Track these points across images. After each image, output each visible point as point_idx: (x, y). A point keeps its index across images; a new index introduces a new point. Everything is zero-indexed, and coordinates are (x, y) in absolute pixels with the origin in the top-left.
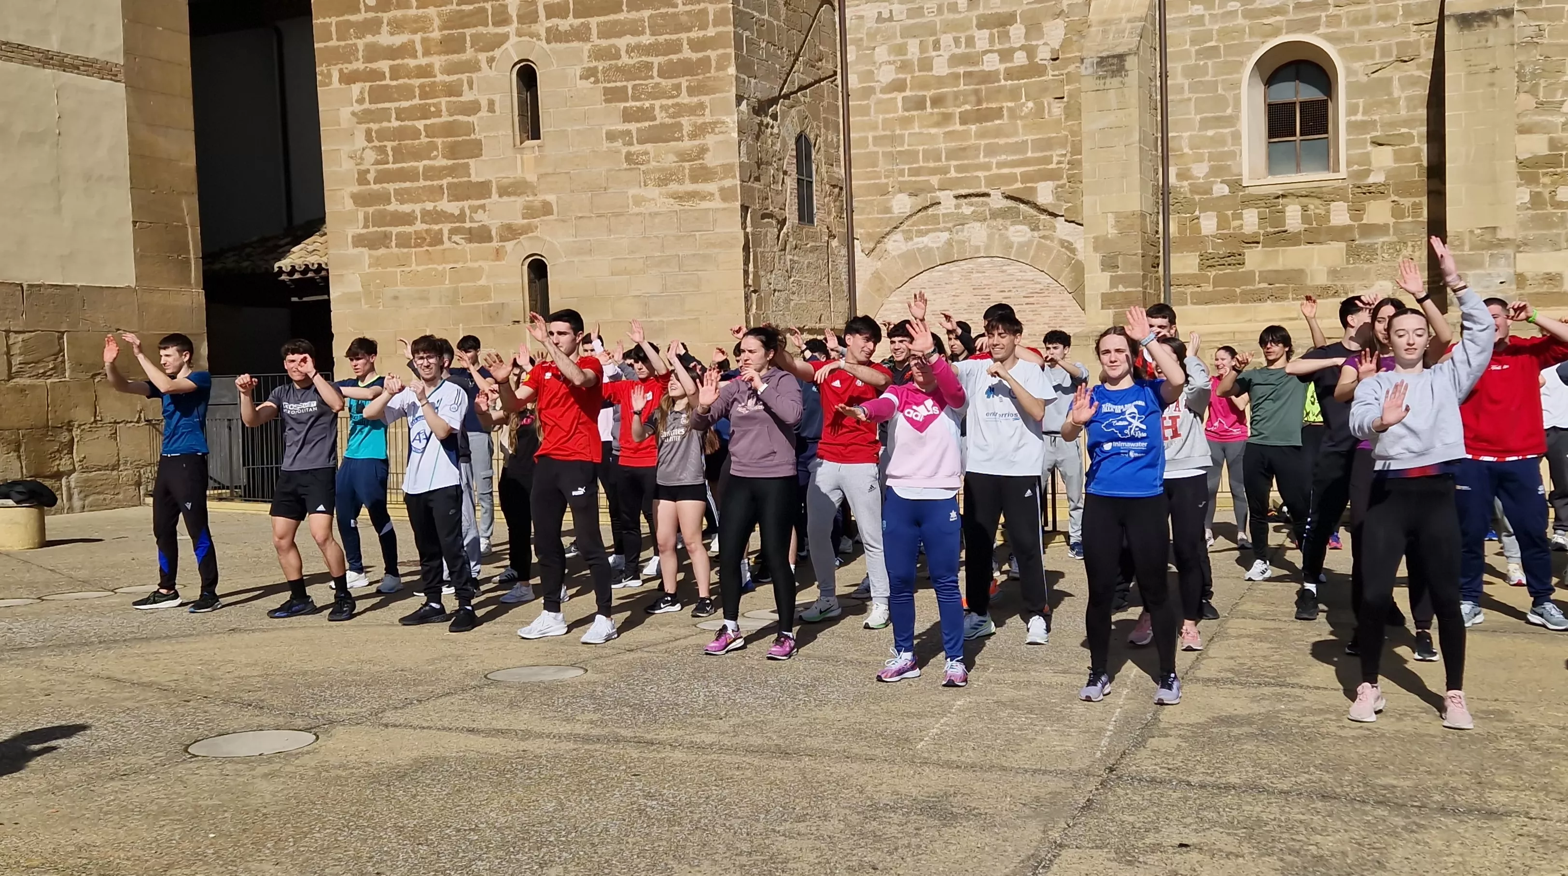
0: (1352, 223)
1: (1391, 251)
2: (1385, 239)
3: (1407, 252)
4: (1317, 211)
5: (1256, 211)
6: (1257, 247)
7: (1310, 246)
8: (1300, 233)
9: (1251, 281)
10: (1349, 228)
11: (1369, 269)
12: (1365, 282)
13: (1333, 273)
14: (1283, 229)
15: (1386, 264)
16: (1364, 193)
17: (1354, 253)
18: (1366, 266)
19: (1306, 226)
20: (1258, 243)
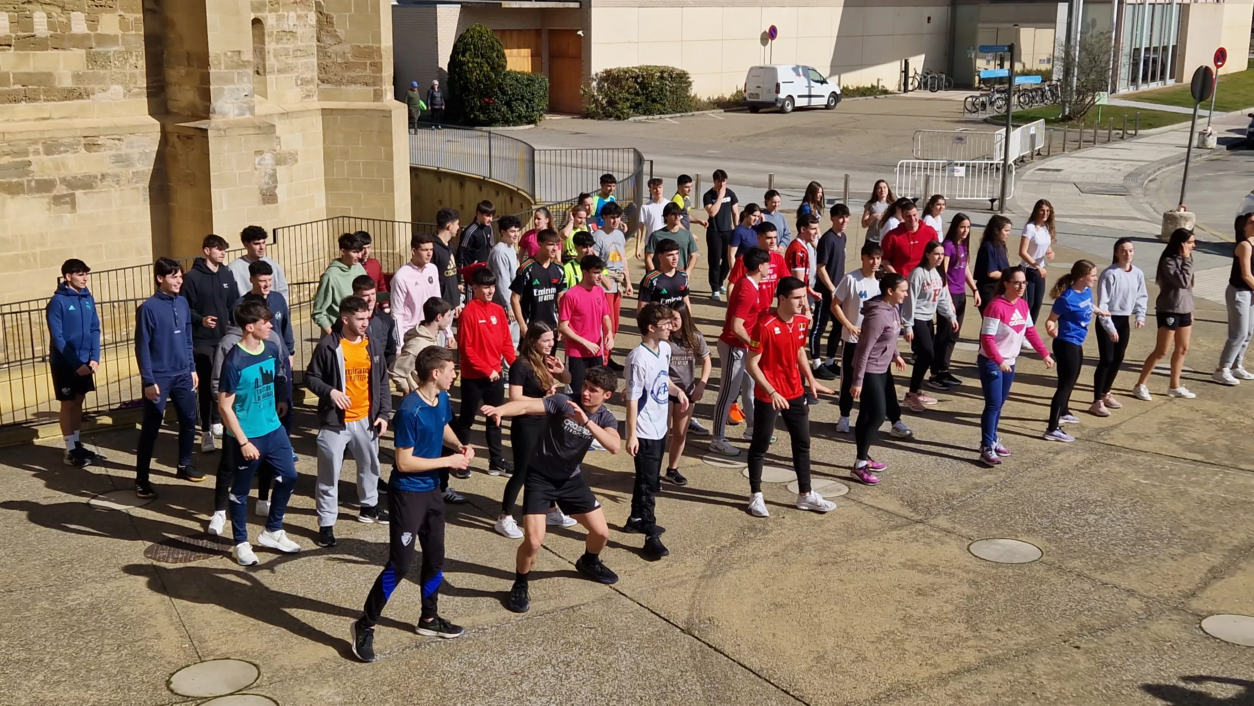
0: (89, 32)
1: (121, 59)
2: (116, 48)
3: (133, 60)
4: (60, 19)
5: (7, 14)
6: (9, 50)
7: (56, 51)
8: (46, 38)
9: (7, 83)
10: (86, 37)
11: (105, 74)
12: (102, 86)
13: (77, 77)
14: (32, 34)
15: (117, 70)
16: (97, 6)
17: (92, 59)
18: (102, 72)
19: (52, 32)
20: (10, 46)
